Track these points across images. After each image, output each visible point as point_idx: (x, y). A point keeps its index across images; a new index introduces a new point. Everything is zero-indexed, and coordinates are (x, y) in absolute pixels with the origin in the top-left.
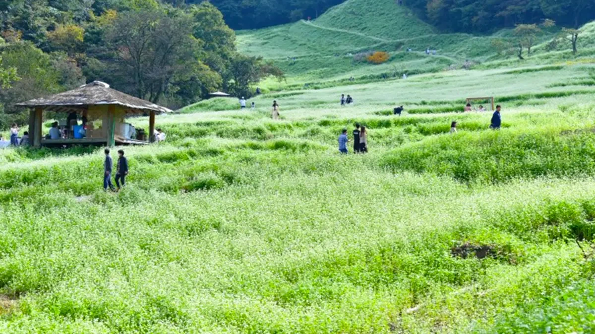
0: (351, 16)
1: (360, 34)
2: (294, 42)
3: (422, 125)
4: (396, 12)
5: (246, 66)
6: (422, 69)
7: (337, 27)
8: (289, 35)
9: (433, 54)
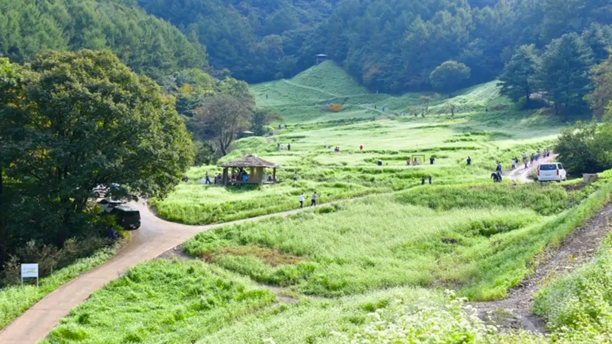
0: (314, 79)
1: (321, 91)
2: (280, 94)
3: (398, 173)
4: (343, 77)
5: (263, 115)
6: (364, 117)
7: (306, 85)
8: (276, 89)
9: (369, 107)
